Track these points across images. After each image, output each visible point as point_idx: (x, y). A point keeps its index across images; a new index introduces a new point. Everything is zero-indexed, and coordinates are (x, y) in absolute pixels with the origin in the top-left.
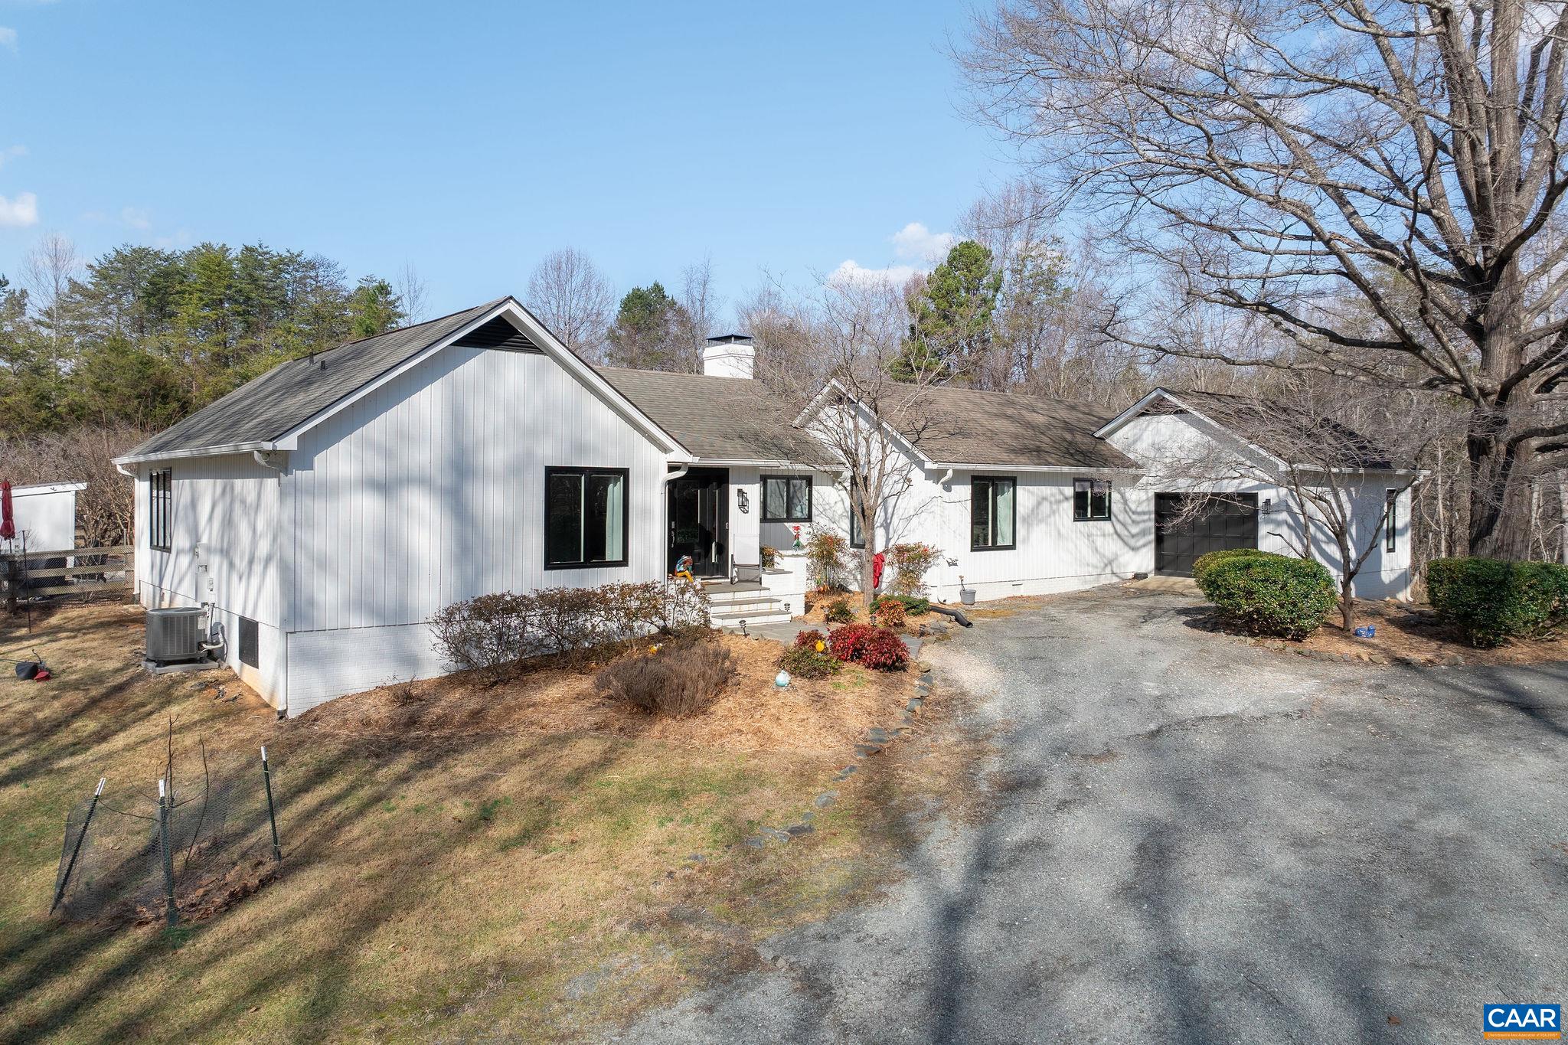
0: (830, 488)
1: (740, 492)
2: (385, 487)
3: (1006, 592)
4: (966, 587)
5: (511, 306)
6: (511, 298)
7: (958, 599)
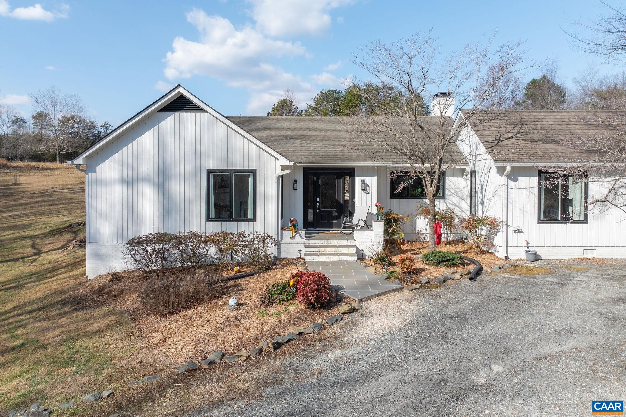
0: (460, 179)
1: (363, 182)
2: (128, 182)
3: (578, 254)
4: (531, 249)
5: (180, 90)
6: (179, 85)
7: (523, 256)
